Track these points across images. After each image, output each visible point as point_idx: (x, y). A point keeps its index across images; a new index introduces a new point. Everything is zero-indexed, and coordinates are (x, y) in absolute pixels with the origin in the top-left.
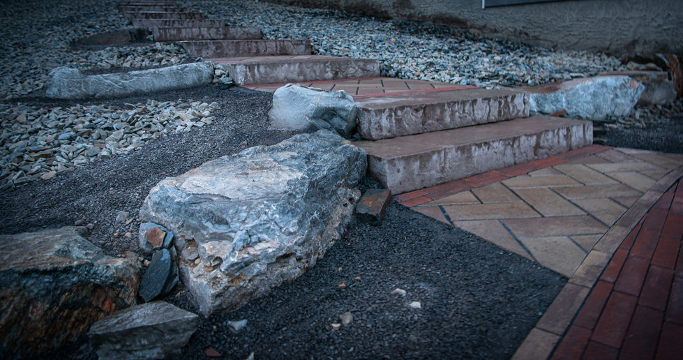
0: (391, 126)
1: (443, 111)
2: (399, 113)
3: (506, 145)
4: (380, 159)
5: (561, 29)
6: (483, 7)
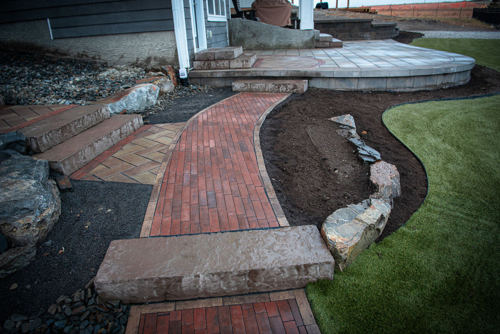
0: (49, 143)
1: (70, 127)
2: (50, 134)
3: (108, 138)
4: (56, 162)
5: (108, 52)
6: (52, 39)
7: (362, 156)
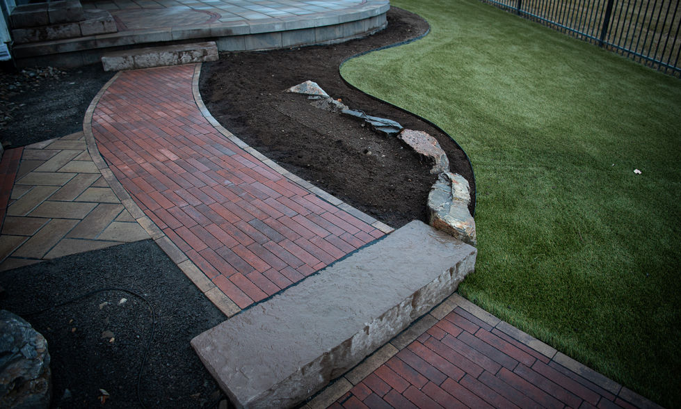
7: (379, 129)
